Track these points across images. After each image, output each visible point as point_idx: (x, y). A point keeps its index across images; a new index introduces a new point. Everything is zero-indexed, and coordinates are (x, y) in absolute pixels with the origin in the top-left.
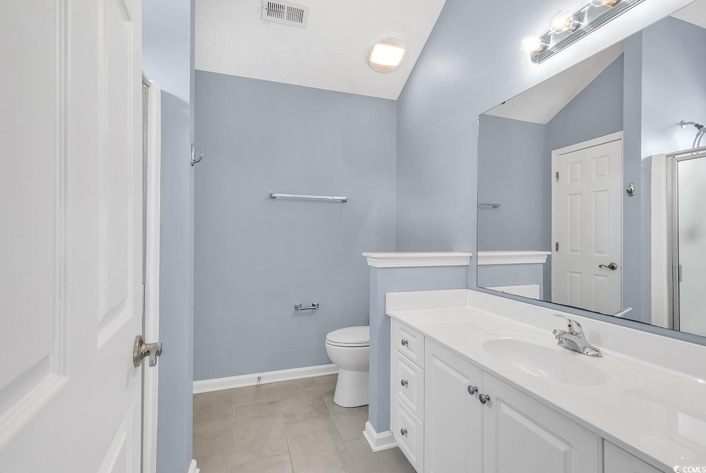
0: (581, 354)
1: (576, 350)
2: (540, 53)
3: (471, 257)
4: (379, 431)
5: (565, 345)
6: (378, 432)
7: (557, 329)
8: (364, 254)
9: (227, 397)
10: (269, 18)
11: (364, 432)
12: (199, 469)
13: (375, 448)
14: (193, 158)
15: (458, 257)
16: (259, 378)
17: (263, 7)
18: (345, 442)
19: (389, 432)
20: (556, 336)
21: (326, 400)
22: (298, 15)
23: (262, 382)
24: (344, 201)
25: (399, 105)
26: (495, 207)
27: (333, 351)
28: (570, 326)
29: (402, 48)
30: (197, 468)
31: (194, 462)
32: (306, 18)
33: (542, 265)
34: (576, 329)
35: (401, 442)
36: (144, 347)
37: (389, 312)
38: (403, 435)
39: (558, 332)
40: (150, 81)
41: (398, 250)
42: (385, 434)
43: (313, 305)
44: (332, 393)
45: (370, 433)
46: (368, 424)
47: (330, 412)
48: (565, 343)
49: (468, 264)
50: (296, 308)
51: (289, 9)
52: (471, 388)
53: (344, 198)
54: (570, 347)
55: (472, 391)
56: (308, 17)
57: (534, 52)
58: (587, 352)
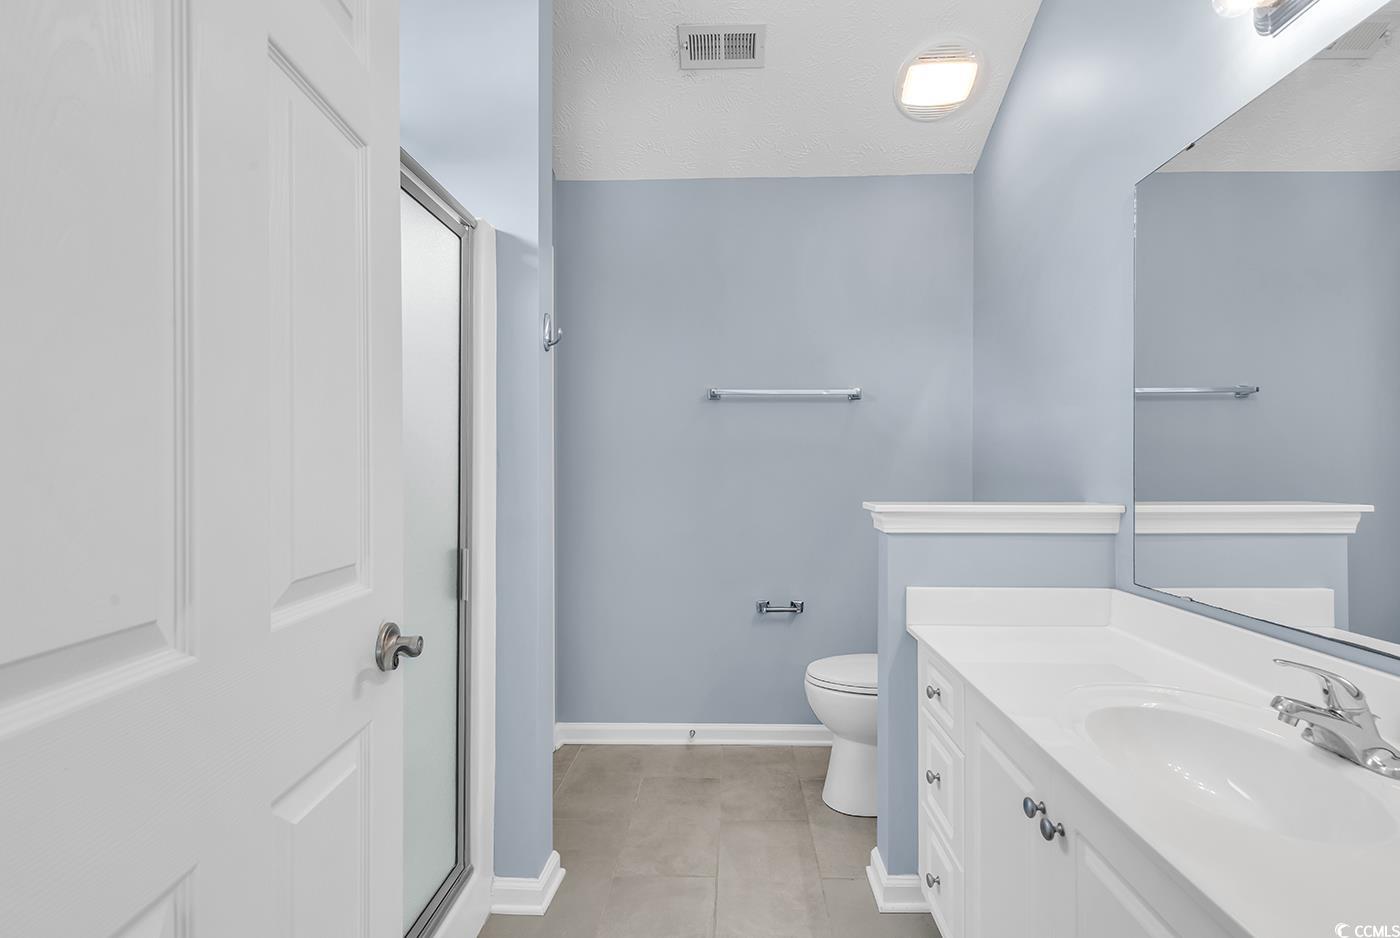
0: (1357, 767)
1: (1344, 755)
2: (1275, 9)
3: (1121, 514)
4: (893, 870)
5: (1317, 740)
6: (889, 874)
7: (1283, 695)
8: (867, 505)
9: (633, 758)
10: (695, 63)
11: (868, 868)
12: (564, 870)
13: (885, 905)
14: (547, 338)
15: (1094, 515)
16: (693, 733)
17: (681, 47)
18: (824, 879)
19: (916, 877)
20: (1281, 714)
21: (807, 792)
22: (744, 45)
23: (697, 741)
24: (855, 397)
25: (976, 183)
26: (1242, 395)
27: (818, 698)
28: (1326, 692)
29: (973, 61)
30: (561, 867)
31: (555, 857)
32: (762, 47)
33: (1345, 540)
34: (1346, 702)
35: (932, 902)
36: (394, 640)
37: (916, 628)
38: (930, 887)
39: (1286, 703)
40: (477, 219)
41: (976, 498)
42: (905, 880)
43: (792, 603)
44: (820, 781)
45: (877, 871)
46: (875, 853)
47: (810, 817)
48: (1318, 737)
49: (1116, 531)
50: (760, 607)
51: (728, 37)
52: (1030, 804)
53: (854, 391)
54: (1330, 746)
55: (1031, 809)
56: (766, 47)
57: (1259, 10)
58: (1375, 764)
